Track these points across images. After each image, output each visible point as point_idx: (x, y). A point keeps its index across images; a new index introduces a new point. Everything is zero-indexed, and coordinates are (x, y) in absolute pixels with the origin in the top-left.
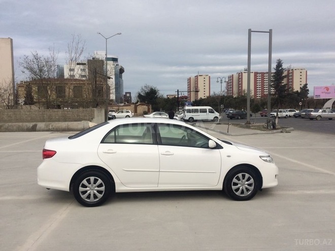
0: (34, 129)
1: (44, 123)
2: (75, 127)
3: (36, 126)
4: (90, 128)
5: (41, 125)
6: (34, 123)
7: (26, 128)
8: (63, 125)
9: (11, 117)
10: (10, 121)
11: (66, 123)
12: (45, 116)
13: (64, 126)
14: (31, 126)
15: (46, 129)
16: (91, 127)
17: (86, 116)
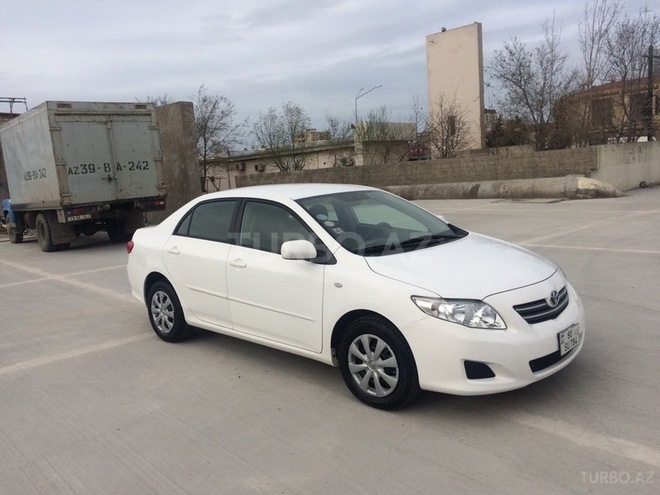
0: (473, 194)
1: (492, 182)
2: (549, 190)
3: (477, 187)
4: (578, 191)
5: (486, 186)
6: (474, 184)
7: (461, 193)
8: (525, 184)
9: (446, 173)
10: (444, 180)
11: (531, 181)
12: (500, 168)
13: (527, 186)
14: (470, 187)
15: (493, 193)
16: (580, 187)
17: (579, 164)
